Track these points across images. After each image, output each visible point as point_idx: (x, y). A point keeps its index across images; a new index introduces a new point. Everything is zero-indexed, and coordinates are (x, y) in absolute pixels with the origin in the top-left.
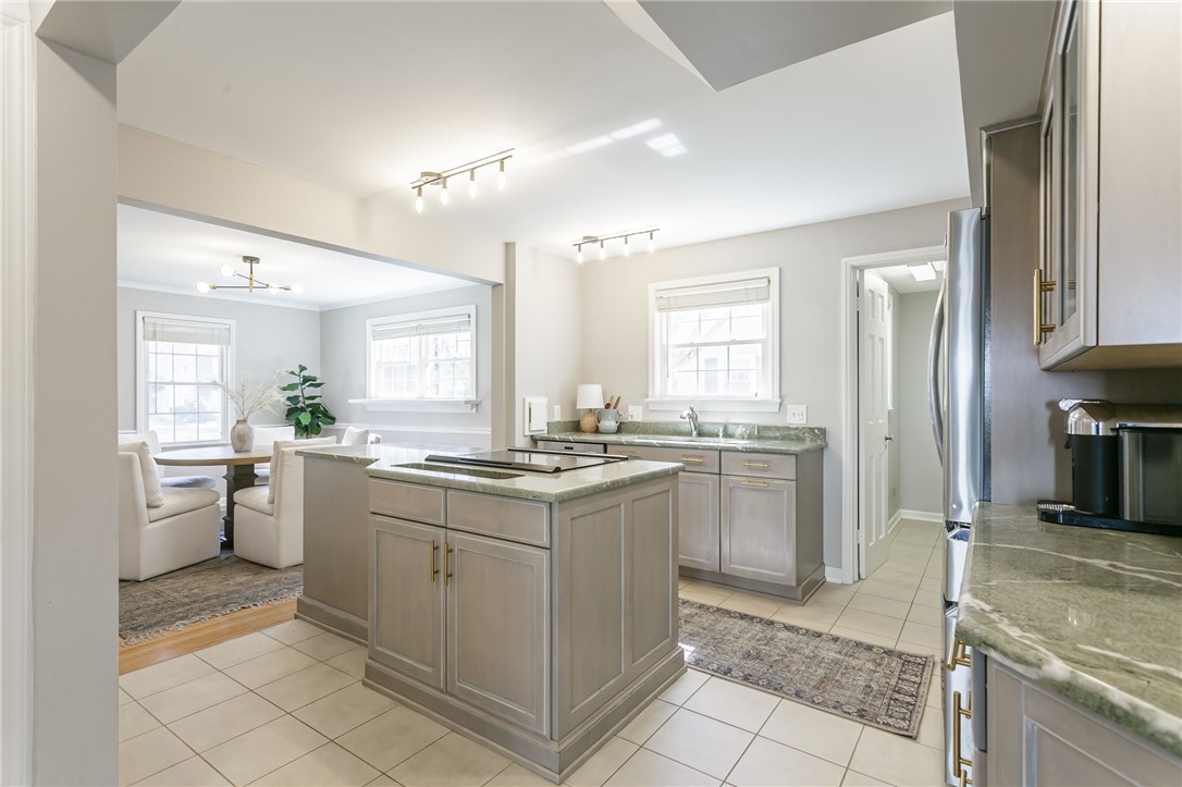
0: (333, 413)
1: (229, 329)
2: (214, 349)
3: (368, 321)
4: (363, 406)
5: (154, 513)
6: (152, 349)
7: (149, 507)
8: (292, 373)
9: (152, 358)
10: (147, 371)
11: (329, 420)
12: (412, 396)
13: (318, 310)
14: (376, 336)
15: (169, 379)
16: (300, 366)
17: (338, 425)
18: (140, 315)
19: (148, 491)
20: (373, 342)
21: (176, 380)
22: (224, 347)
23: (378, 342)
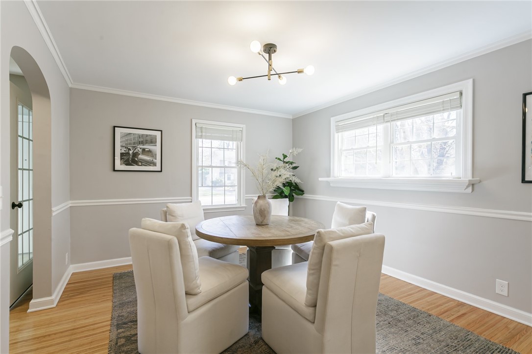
0: (302, 187)
1: (242, 131)
2: (233, 144)
3: (332, 119)
4: (328, 183)
5: (193, 301)
6: (200, 145)
7: (187, 294)
8: (279, 159)
9: (200, 149)
10: (197, 159)
11: (301, 192)
12: (378, 175)
13: (291, 118)
14: (339, 129)
15: (209, 164)
16: (283, 154)
17: (306, 196)
18: (194, 122)
19: (187, 278)
20: (336, 135)
21: (213, 165)
22: (239, 143)
23: (340, 134)
